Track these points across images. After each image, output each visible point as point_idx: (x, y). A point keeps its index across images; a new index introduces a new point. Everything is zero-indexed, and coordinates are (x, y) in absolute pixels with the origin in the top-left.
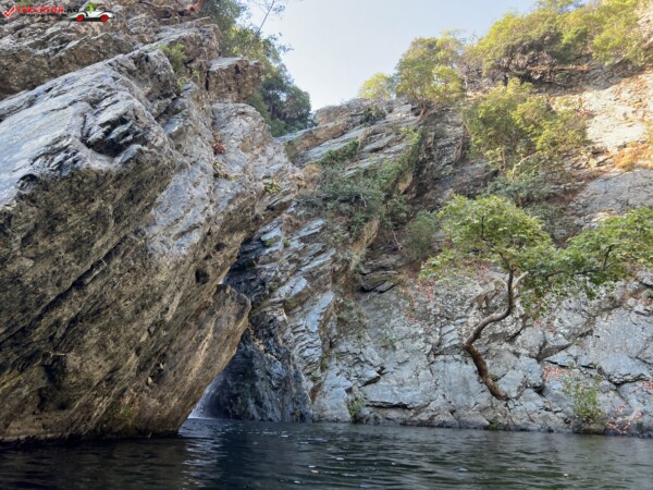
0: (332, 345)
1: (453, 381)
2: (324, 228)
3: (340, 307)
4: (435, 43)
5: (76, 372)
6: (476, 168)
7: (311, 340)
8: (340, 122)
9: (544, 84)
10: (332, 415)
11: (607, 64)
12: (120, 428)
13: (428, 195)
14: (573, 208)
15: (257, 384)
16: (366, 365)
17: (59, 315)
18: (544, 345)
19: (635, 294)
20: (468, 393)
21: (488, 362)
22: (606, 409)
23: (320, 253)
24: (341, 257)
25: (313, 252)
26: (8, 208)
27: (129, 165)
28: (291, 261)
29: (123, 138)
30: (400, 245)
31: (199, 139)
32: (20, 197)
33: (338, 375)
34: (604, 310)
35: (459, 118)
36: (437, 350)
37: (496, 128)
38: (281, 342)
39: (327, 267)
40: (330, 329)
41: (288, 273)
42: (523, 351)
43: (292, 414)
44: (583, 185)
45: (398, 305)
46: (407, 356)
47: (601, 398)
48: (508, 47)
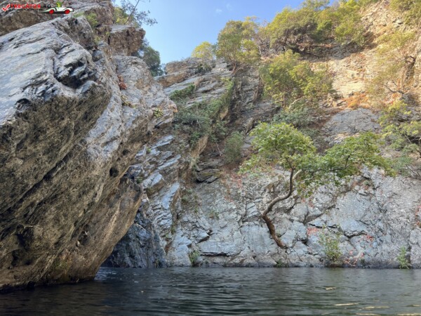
0: (178, 217)
1: (255, 237)
2: (173, 141)
3: (183, 192)
4: (241, 24)
5: (40, 239)
6: (266, 105)
7: (165, 214)
8: (182, 72)
9: (306, 54)
10: (179, 262)
11: (342, 44)
12: (59, 276)
13: (237, 122)
14: (323, 131)
15: (130, 244)
16: (200, 229)
17: (34, 199)
18: (307, 214)
19: (359, 183)
20: (264, 245)
21: (275, 225)
22: (343, 252)
23: (170, 158)
24: (184, 160)
25: (166, 157)
26: (10, 122)
27: (87, 95)
28: (151, 163)
29: (81, 76)
30: (221, 153)
31: (111, 79)
32: (18, 115)
33: (182, 236)
34: (342, 193)
35: (256, 73)
36: (244, 219)
37: (280, 80)
38: (145, 215)
39: (175, 166)
40: (178, 207)
41: (149, 171)
42: (295, 218)
43: (154, 263)
44: (329, 117)
45: (220, 191)
46: (226, 223)
47: (340, 245)
48: (286, 30)
